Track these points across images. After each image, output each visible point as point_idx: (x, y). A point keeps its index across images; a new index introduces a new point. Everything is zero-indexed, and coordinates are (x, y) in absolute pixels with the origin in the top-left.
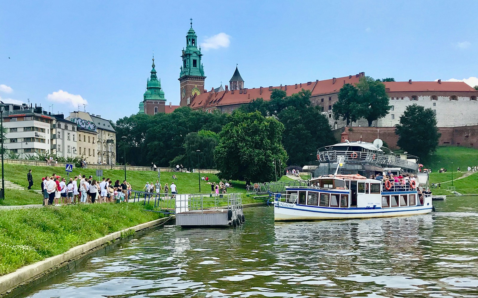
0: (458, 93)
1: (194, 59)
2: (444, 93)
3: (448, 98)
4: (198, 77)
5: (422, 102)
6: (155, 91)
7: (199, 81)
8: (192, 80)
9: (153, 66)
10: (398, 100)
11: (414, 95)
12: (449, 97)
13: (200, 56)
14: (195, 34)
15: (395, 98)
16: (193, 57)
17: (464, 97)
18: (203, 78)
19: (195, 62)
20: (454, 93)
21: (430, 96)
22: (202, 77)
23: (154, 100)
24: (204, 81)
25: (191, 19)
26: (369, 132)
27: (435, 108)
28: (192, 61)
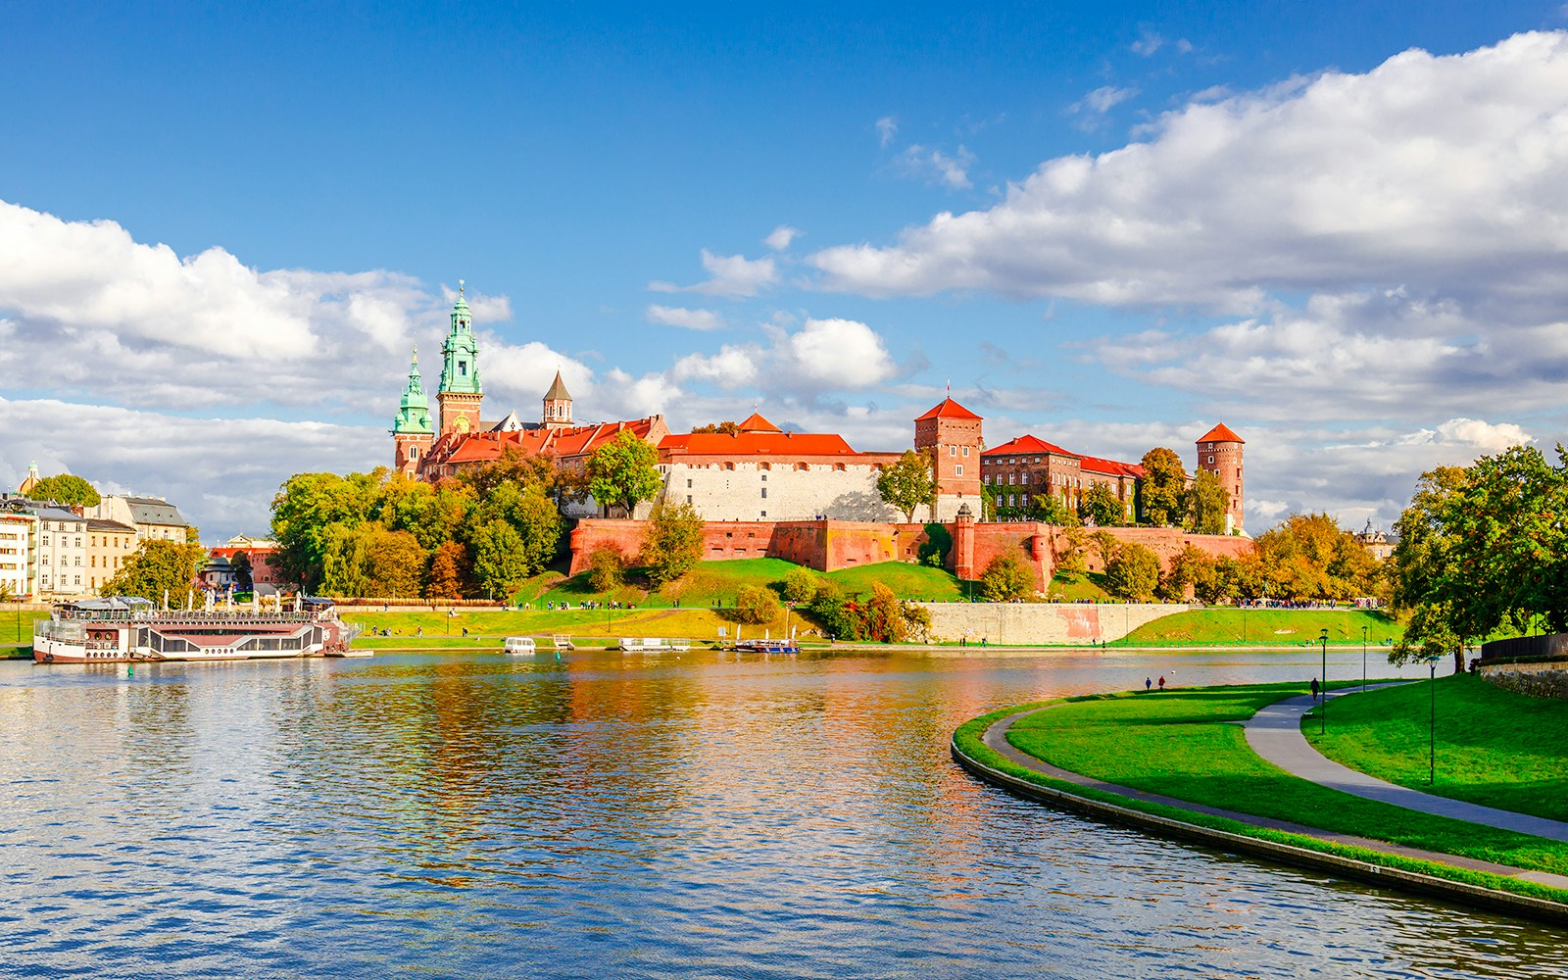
0: (809, 457)
1: (461, 360)
2: (782, 458)
3: (790, 467)
4: (466, 395)
5: (742, 474)
6: (414, 414)
7: (469, 401)
8: (455, 401)
10: (700, 470)
11: (727, 461)
12: (792, 465)
16: (458, 356)
17: (820, 465)
18: (478, 397)
19: (463, 364)
20: (803, 457)
21: (756, 463)
22: (476, 396)
23: (408, 433)
26: (621, 529)
27: (764, 484)
28: (456, 364)
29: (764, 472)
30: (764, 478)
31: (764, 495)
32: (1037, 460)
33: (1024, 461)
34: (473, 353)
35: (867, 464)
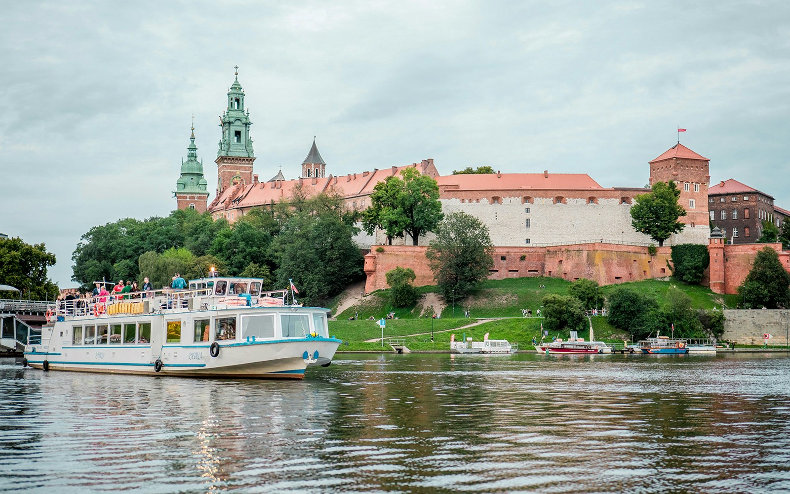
0: (566, 192)
1: (237, 130)
2: (543, 193)
3: (550, 201)
4: (242, 159)
5: (509, 206)
6: (192, 179)
7: (244, 164)
8: (232, 163)
9: (193, 138)
10: (471, 204)
11: (495, 195)
12: (552, 198)
13: (247, 125)
14: (242, 90)
15: (467, 201)
16: (234, 127)
17: (575, 200)
18: (251, 160)
19: (238, 134)
20: (561, 192)
21: (521, 197)
22: (249, 159)
23: (188, 193)
24: (252, 164)
25: (236, 68)
26: (409, 253)
27: (528, 216)
28: (233, 133)
29: (527, 205)
30: (528, 210)
31: (528, 225)
32: (745, 198)
33: (734, 199)
34: (246, 124)
35: (616, 198)
